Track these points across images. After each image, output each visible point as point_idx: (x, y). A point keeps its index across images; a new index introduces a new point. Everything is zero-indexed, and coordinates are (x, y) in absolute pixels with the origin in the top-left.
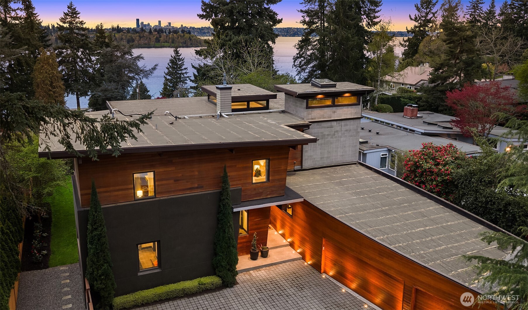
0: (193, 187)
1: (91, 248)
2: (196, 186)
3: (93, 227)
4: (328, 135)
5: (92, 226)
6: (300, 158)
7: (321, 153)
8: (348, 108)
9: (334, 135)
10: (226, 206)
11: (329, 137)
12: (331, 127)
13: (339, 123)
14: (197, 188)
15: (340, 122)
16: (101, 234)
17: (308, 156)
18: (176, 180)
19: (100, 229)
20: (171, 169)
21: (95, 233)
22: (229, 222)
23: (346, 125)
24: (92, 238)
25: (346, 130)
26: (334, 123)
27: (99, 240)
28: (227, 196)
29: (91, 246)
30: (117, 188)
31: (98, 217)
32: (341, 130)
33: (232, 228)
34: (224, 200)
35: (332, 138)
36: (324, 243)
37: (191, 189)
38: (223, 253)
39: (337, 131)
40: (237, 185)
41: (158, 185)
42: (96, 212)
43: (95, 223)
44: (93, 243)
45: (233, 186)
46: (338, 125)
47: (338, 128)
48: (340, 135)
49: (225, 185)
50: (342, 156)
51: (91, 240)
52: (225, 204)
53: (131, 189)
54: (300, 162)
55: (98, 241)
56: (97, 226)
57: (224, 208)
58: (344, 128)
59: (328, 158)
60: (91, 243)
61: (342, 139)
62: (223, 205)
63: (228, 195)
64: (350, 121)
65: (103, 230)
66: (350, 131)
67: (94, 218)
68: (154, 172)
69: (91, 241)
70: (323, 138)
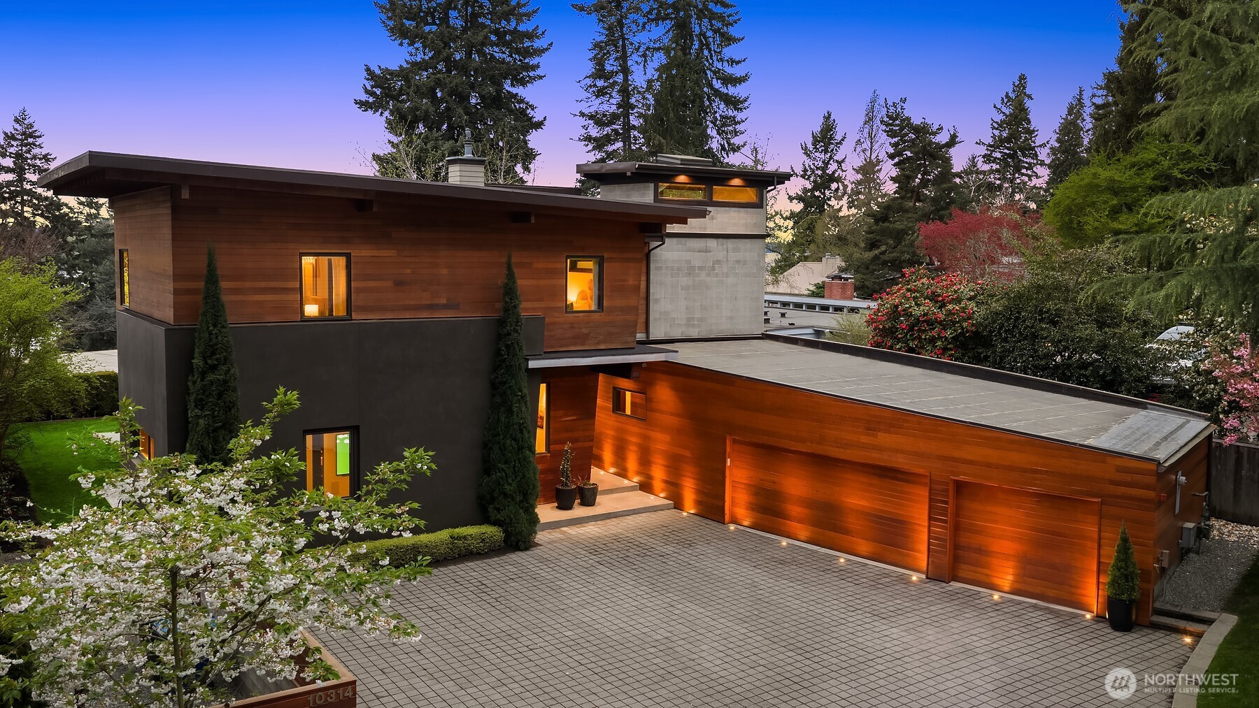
0: (437, 305)
1: (198, 417)
2: (444, 301)
3: (206, 363)
4: (701, 268)
5: (205, 359)
6: (644, 316)
7: (687, 309)
8: (739, 211)
9: (713, 268)
10: (514, 349)
11: (704, 273)
12: (707, 251)
13: (722, 245)
14: (446, 307)
15: (724, 241)
16: (225, 382)
17: (660, 313)
18: (399, 284)
19: (224, 368)
20: (387, 253)
21: (211, 377)
22: (521, 391)
23: (736, 250)
24: (204, 391)
25: (738, 262)
26: (712, 243)
27: (220, 395)
28: (517, 325)
29: (199, 413)
30: (263, 284)
31: (220, 338)
32: (727, 260)
33: (526, 405)
34: (509, 334)
35: (709, 275)
36: (728, 450)
37: (431, 307)
38: (506, 462)
39: (718, 262)
40: (534, 309)
41: (359, 291)
42: (215, 326)
43: (213, 354)
44: (206, 403)
45: (527, 309)
46: (720, 247)
47: (721, 255)
48: (726, 271)
49: (511, 299)
50: (731, 318)
51: (199, 397)
52: (512, 343)
53: (293, 289)
54: (644, 325)
55: (219, 399)
56: (217, 359)
57: (508, 355)
58: (733, 256)
59: (701, 320)
60: (200, 404)
61: (730, 280)
62: (508, 347)
63: (518, 322)
64: (744, 240)
65: (232, 372)
66: (745, 263)
67: (211, 340)
68: (348, 256)
69: (201, 400)
70: (690, 274)
